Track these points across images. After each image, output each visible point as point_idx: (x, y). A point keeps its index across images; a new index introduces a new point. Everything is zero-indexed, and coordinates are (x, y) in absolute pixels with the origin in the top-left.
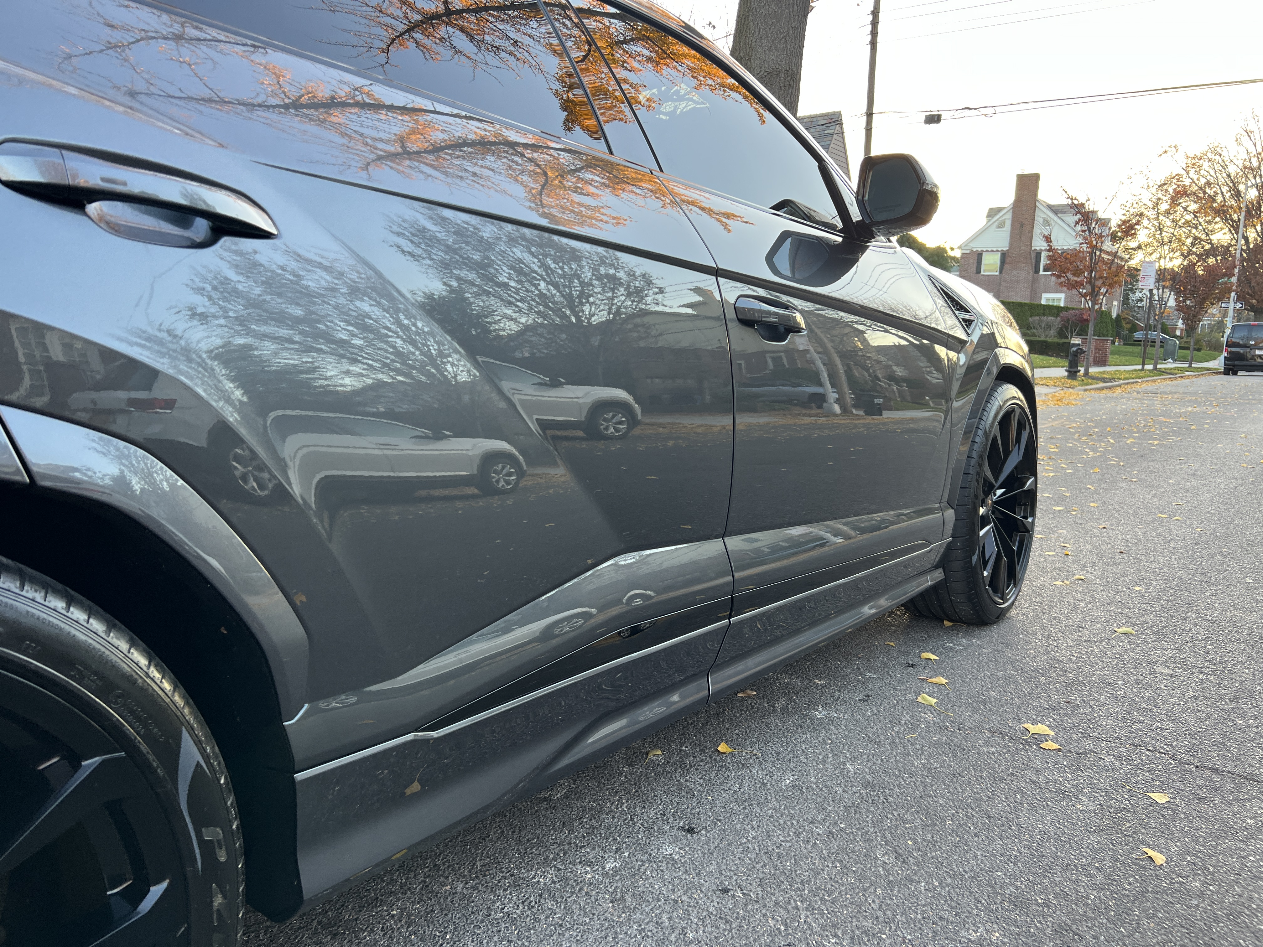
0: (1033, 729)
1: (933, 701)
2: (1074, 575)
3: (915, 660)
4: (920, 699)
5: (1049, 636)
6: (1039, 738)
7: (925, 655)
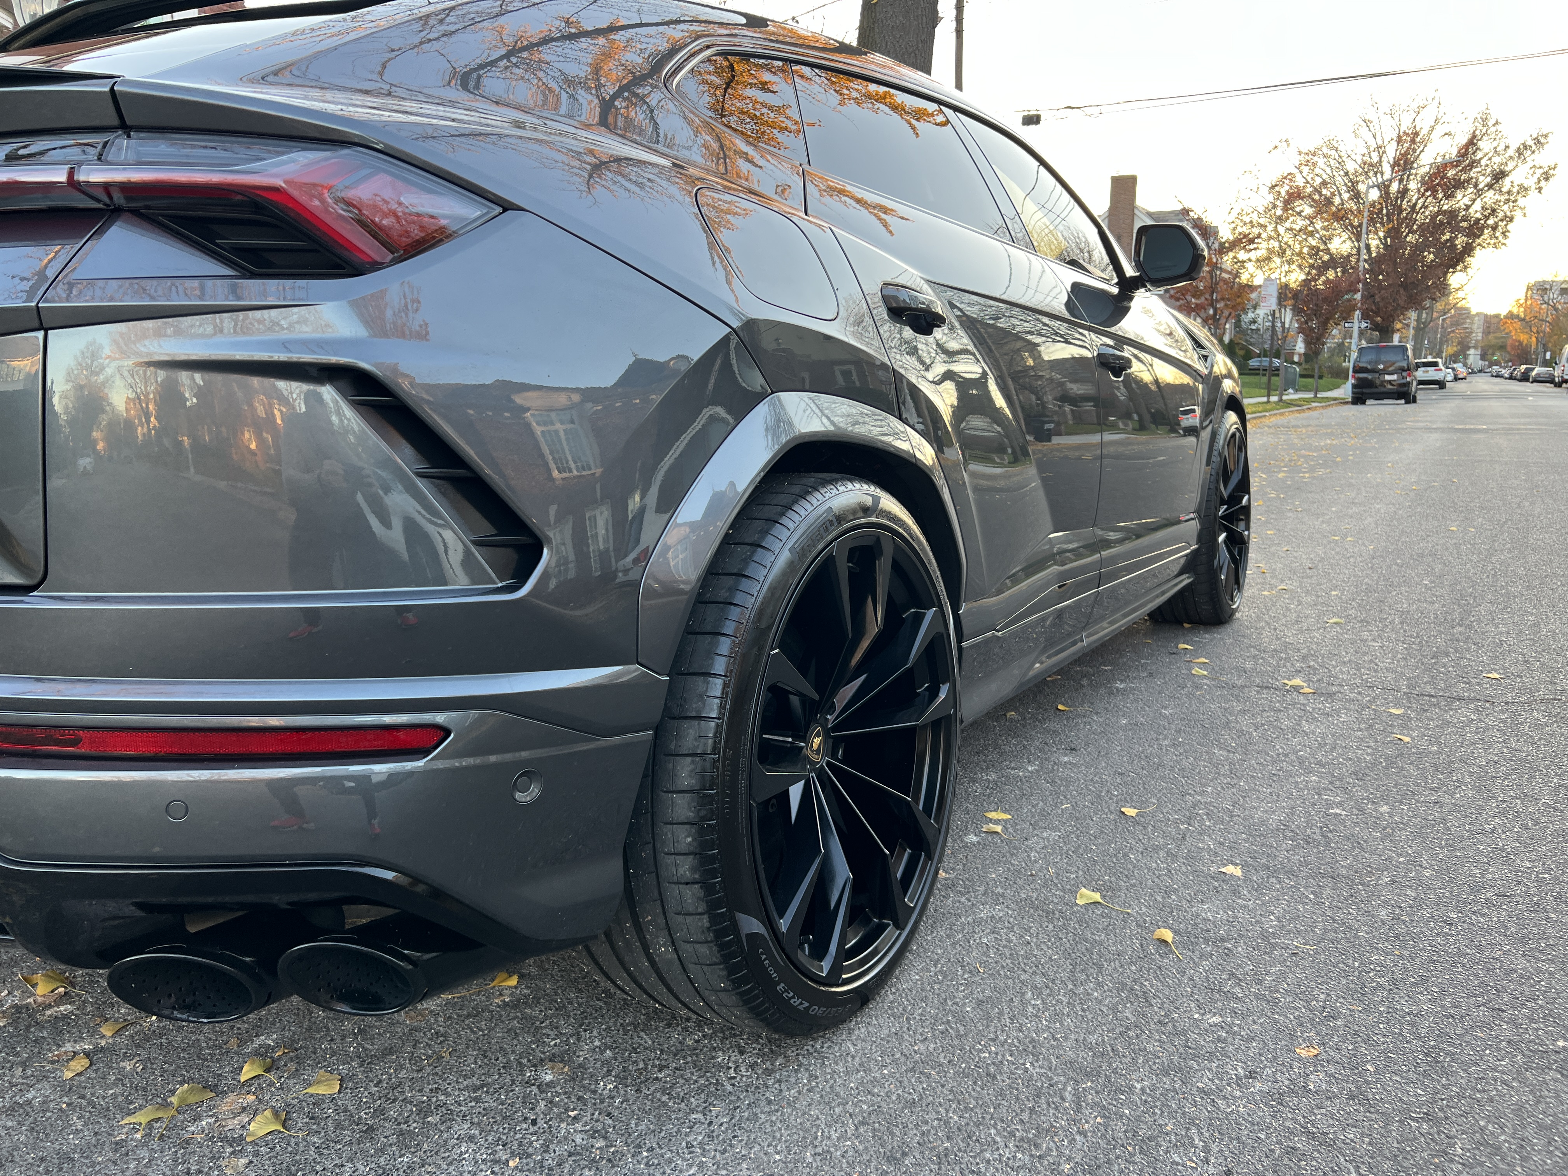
0: (1290, 683)
1: (1206, 673)
2: (1276, 587)
3: (1175, 650)
4: (1193, 672)
5: (1275, 629)
6: (1297, 689)
7: (1182, 646)
